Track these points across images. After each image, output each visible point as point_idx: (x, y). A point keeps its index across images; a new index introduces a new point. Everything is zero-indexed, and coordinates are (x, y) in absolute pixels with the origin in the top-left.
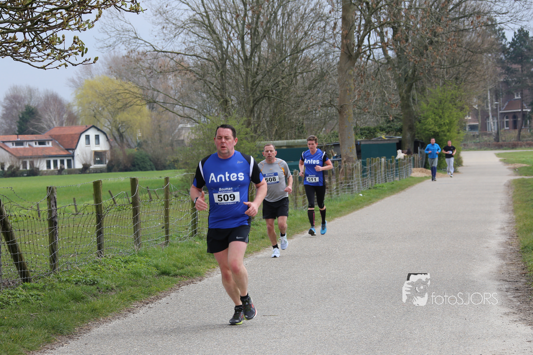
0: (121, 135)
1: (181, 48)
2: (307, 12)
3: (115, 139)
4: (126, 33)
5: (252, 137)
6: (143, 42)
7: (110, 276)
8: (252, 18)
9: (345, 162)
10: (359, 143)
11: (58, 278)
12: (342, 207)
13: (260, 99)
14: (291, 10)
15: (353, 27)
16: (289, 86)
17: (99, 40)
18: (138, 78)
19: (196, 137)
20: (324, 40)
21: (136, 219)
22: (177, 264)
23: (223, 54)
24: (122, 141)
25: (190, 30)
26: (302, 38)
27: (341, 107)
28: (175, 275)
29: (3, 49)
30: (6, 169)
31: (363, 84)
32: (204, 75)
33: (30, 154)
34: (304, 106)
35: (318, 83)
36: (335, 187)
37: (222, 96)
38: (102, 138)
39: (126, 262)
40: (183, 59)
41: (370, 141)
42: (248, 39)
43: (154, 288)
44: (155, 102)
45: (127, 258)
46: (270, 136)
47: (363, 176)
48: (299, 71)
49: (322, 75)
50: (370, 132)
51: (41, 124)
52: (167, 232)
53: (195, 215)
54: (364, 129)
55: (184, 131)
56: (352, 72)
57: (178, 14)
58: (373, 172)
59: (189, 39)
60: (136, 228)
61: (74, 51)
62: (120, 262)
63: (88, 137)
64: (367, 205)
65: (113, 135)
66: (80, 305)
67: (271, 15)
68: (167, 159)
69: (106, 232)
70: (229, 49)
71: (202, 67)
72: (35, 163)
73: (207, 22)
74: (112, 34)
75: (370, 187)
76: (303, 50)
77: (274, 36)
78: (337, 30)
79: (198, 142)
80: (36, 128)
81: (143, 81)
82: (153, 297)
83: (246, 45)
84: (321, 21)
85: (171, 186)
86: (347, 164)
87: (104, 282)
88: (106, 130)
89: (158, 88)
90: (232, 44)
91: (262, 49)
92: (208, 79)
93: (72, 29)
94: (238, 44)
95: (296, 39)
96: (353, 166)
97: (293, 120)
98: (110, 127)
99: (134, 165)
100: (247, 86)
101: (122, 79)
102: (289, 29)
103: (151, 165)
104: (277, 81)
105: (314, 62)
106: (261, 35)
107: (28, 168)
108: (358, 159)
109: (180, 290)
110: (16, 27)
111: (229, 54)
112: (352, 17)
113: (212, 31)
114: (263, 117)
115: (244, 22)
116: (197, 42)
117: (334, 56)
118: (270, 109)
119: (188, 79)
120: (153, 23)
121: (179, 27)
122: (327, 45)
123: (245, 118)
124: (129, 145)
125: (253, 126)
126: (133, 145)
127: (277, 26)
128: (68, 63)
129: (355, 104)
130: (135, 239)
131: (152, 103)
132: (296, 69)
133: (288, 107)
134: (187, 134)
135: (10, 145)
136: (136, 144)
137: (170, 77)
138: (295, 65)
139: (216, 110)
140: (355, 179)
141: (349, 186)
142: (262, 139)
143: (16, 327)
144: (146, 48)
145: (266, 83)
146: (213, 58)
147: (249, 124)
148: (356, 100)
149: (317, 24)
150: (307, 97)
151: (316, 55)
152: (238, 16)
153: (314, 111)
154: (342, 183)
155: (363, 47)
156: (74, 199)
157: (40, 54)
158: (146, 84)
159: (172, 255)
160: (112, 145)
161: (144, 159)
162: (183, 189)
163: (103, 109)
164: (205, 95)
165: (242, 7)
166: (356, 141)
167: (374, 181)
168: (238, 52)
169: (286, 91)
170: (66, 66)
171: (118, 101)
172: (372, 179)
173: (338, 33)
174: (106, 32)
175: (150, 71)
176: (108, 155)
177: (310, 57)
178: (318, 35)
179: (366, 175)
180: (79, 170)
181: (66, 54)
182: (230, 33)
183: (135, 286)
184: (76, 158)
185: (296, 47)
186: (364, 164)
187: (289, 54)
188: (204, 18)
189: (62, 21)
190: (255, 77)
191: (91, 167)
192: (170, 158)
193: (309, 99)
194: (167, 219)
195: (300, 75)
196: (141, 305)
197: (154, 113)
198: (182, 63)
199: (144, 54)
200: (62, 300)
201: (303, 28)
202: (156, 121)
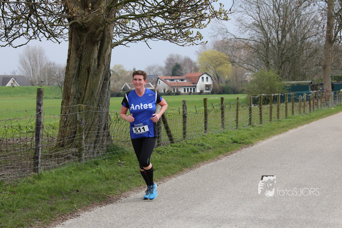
0: (218, 77)
1: (248, 37)
2: (310, 20)
3: (215, 79)
4: (222, 30)
5: (280, 79)
6: (230, 34)
7: (210, 142)
8: (283, 23)
9: (325, 92)
10: (333, 83)
11: (186, 142)
12: (323, 114)
13: (285, 62)
14: (302, 19)
15: (333, 27)
16: (299, 55)
17: (210, 33)
18: (227, 51)
19: (253, 79)
20: (318, 33)
21: (223, 116)
22: (241, 138)
23: (267, 40)
24: (218, 80)
25: (252, 29)
26: (307, 33)
27: (325, 66)
28: (240, 143)
29: (165, 37)
30: (166, 92)
31: (337, 55)
32: (258, 50)
33: (177, 85)
34: (306, 65)
35: (314, 54)
36: (320, 104)
37: (266, 60)
38: (209, 78)
39: (218, 136)
40: (248, 42)
41: (339, 82)
42: (280, 33)
43: (230, 148)
44: (234, 62)
45: (218, 134)
46: (289, 79)
47: (335, 99)
48: (305, 48)
49: (316, 50)
50: (339, 78)
51: (182, 72)
52: (237, 123)
53: (250, 116)
54: (336, 77)
55: (247, 76)
56: (331, 49)
57: (247, 21)
58: (340, 97)
59: (252, 33)
60: (223, 120)
61: (197, 38)
62: (215, 136)
63: (203, 78)
64: (336, 113)
65: (214, 77)
66: (196, 155)
67: (292, 21)
68: (239, 89)
69: (209, 122)
70: (271, 38)
71: (258, 46)
72: (179, 89)
73: (261, 25)
74: (216, 30)
75: (338, 104)
76: (307, 38)
77: (293, 32)
78: (324, 29)
79: (254, 81)
80: (180, 73)
81: (229, 52)
82: (229, 153)
83: (279, 35)
84: (316, 24)
85: (240, 101)
86: (326, 93)
87: (207, 145)
88: (211, 75)
89: (236, 56)
90: (272, 35)
91: (287, 38)
92: (260, 52)
93: (196, 28)
94: (275, 35)
95: (304, 33)
96: (329, 94)
97: (300, 72)
98: (213, 74)
99: (224, 91)
100: (279, 55)
101: (220, 51)
102: (300, 28)
103: (231, 92)
104: (293, 53)
105: (312, 44)
106: (286, 31)
107: (176, 92)
108: (332, 91)
109: (242, 150)
110: (172, 27)
111: (271, 40)
112: (332, 22)
113: (263, 29)
114: (286, 70)
115: (279, 25)
116: (256, 34)
117: (322, 41)
118: (289, 66)
119: (251, 52)
120: (235, 25)
121: (247, 27)
122: (319, 36)
123: (277, 71)
124: (222, 82)
125: (281, 74)
126: (223, 82)
127: (295, 27)
128: (194, 44)
129: (332, 64)
130: (222, 125)
131: (233, 62)
132: (303, 47)
133: (298, 66)
134: (249, 78)
135: (168, 81)
136: (225, 82)
137: (242, 50)
138: (303, 45)
139: (263, 66)
140: (330, 101)
141: (327, 104)
142: (285, 80)
143: (167, 163)
144: (231, 37)
145: (288, 54)
146: (263, 41)
147: (279, 73)
148: (333, 63)
149: (314, 26)
150: (308, 61)
151: (313, 41)
152: (275, 22)
153: (311, 68)
154: (323, 102)
155: (337, 37)
156: (195, 106)
157: (181, 39)
158: (230, 54)
159: (239, 134)
160: (214, 82)
161: (228, 89)
162: (246, 103)
163: (210, 65)
164: (258, 59)
165: (278, 17)
166: (332, 82)
167: (340, 102)
168: (275, 39)
169: (298, 58)
170: (193, 45)
171: (217, 61)
172: (339, 101)
173: (325, 30)
174: (213, 29)
175: (233, 48)
176: (212, 86)
177: (310, 41)
178: (315, 31)
179: (336, 99)
180: (198, 93)
181: (193, 39)
182: (272, 30)
183: (221, 147)
184: (197, 87)
185: (304, 37)
186: (335, 93)
187: (300, 40)
188: (259, 23)
189: (192, 24)
190: (283, 51)
191: (204, 92)
192: (240, 89)
193: (309, 62)
194: (237, 117)
195: (305, 50)
196: (223, 156)
197: (234, 67)
198: (248, 44)
199: (231, 40)
200: (188, 152)
201: (307, 28)
202: (235, 71)
